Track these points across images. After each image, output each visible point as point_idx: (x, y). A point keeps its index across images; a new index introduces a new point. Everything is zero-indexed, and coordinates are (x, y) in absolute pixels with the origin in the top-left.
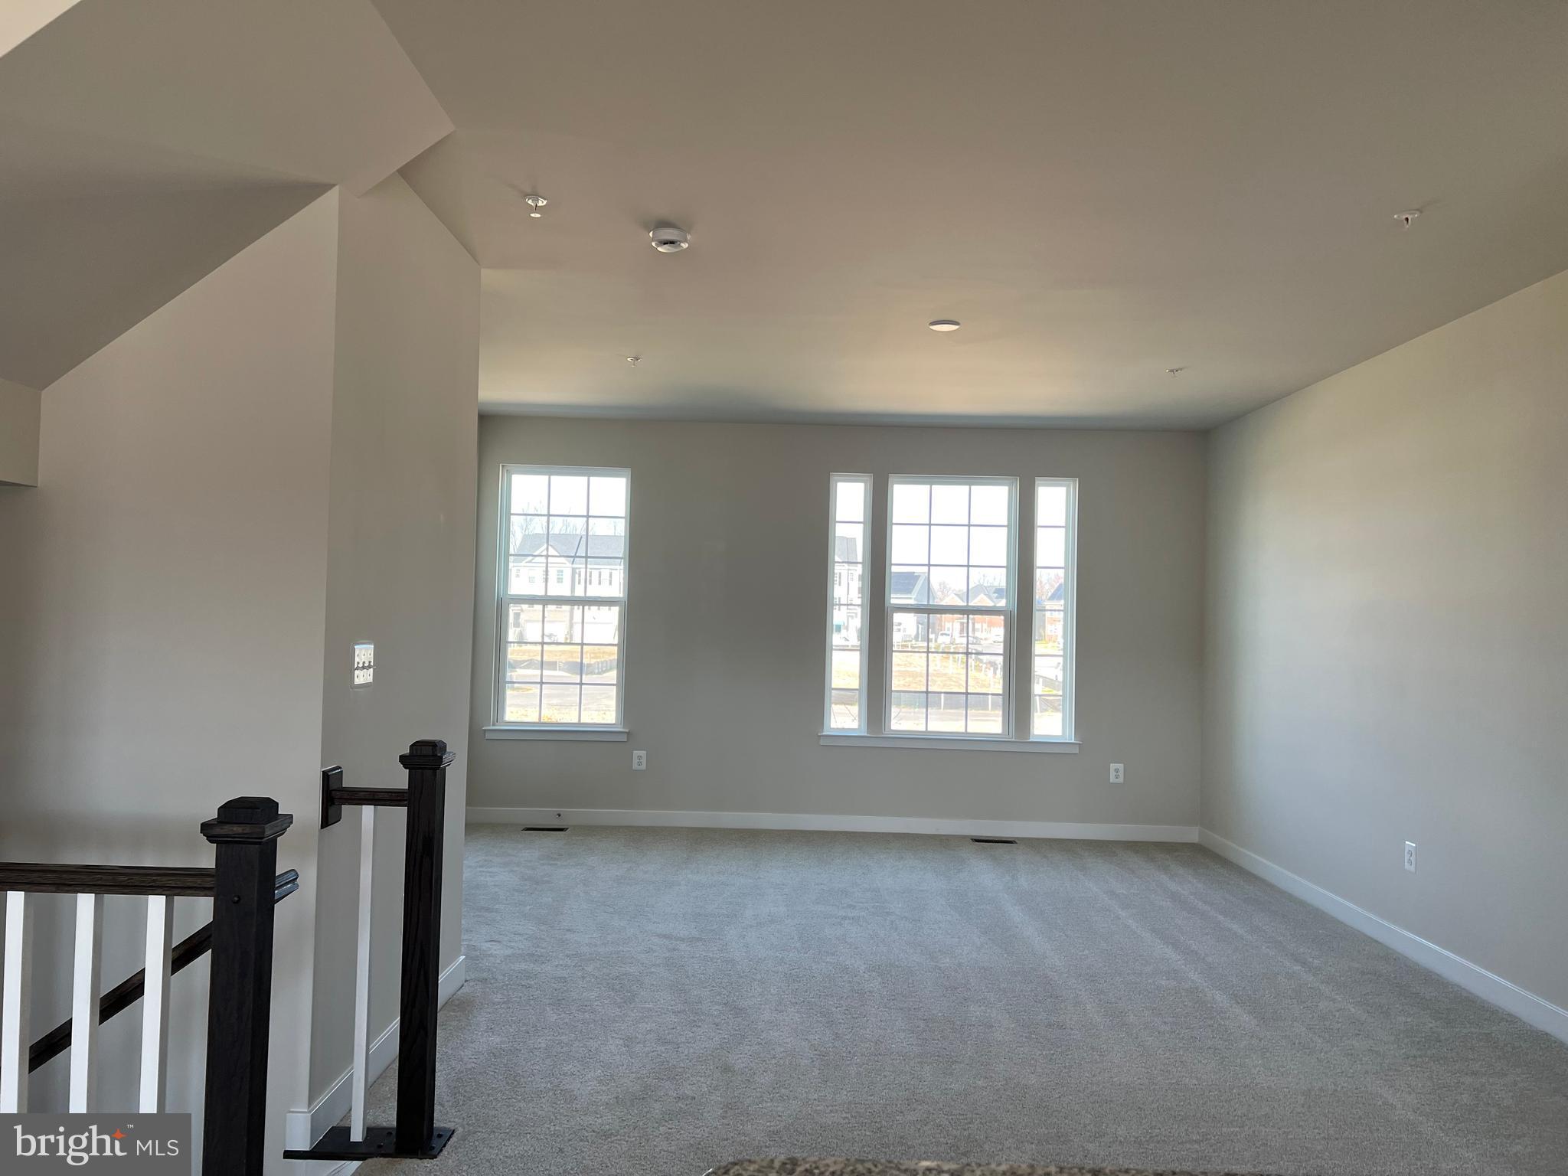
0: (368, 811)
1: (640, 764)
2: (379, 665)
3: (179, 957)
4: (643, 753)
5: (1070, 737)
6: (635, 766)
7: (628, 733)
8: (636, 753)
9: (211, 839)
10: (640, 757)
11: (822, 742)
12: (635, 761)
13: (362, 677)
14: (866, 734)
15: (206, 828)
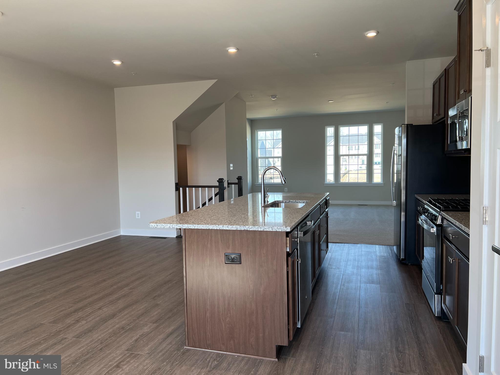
0: (233, 185)
2: (233, 167)
3: (216, 195)
4: (287, 188)
5: (382, 183)
8: (285, 188)
9: (218, 182)
11: (325, 185)
12: (285, 190)
13: (231, 169)
14: (334, 183)
15: (217, 181)
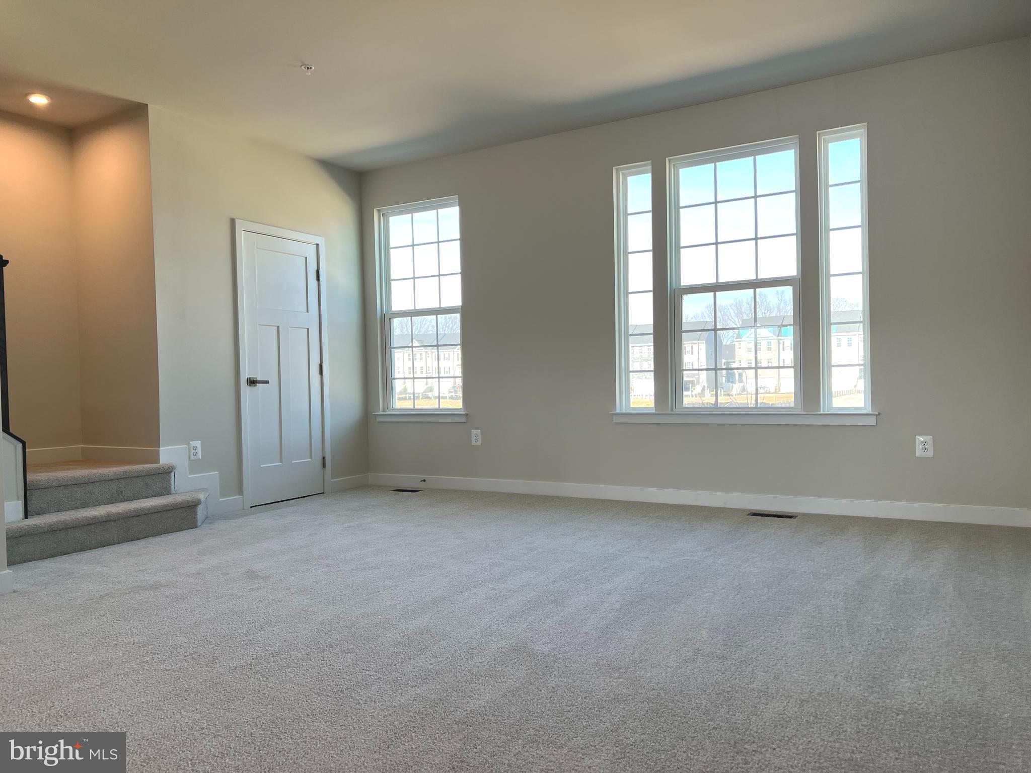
1: (476, 440)
4: (478, 432)
6: (473, 443)
7: (466, 415)
8: (474, 432)
10: (476, 435)
12: (473, 438)
